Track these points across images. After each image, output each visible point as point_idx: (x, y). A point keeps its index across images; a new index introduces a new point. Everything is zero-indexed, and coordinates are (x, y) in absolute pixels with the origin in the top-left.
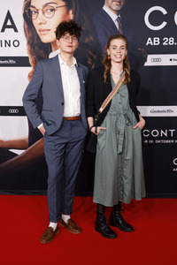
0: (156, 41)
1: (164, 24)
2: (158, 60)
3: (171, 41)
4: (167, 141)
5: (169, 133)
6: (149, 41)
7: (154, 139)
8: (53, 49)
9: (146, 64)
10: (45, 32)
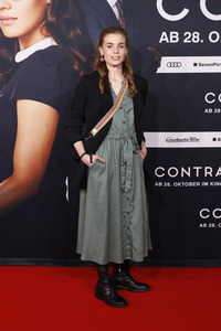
0: (174, 37)
1: (185, 12)
2: (176, 65)
3: (196, 37)
4: (191, 184)
5: (193, 172)
6: (163, 37)
7: (172, 181)
8: (21, 47)
9: (159, 71)
10: (10, 22)
